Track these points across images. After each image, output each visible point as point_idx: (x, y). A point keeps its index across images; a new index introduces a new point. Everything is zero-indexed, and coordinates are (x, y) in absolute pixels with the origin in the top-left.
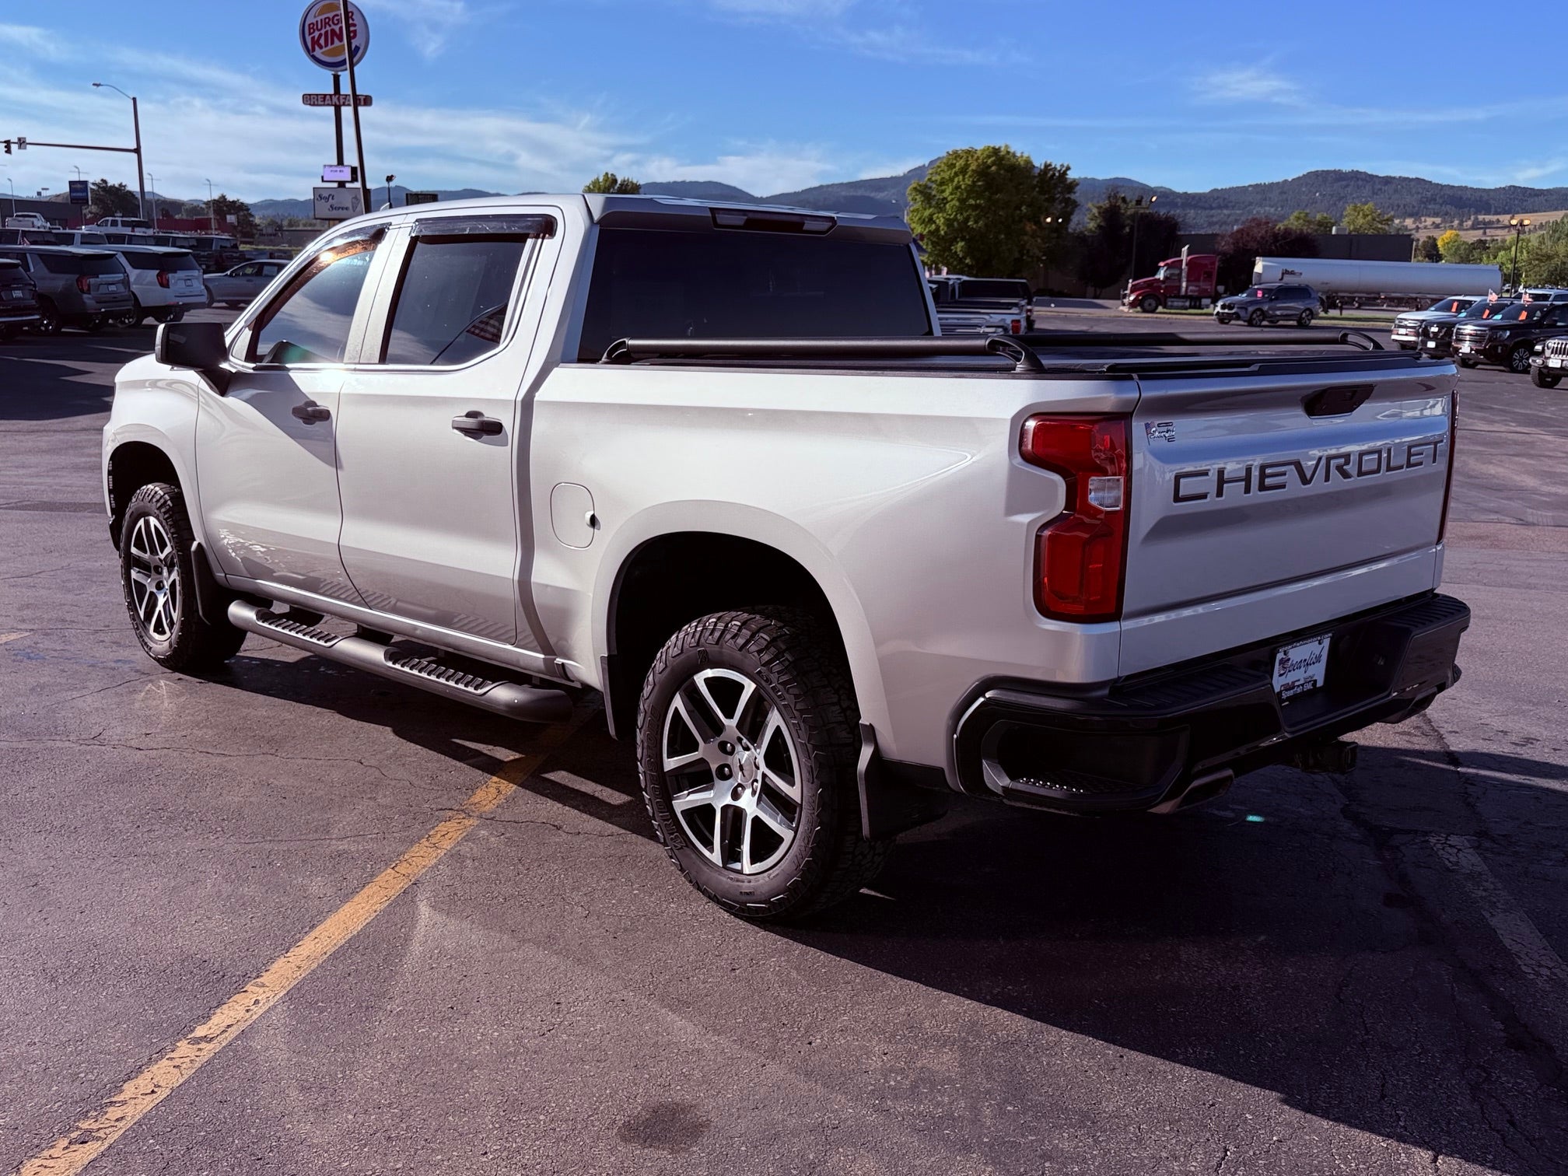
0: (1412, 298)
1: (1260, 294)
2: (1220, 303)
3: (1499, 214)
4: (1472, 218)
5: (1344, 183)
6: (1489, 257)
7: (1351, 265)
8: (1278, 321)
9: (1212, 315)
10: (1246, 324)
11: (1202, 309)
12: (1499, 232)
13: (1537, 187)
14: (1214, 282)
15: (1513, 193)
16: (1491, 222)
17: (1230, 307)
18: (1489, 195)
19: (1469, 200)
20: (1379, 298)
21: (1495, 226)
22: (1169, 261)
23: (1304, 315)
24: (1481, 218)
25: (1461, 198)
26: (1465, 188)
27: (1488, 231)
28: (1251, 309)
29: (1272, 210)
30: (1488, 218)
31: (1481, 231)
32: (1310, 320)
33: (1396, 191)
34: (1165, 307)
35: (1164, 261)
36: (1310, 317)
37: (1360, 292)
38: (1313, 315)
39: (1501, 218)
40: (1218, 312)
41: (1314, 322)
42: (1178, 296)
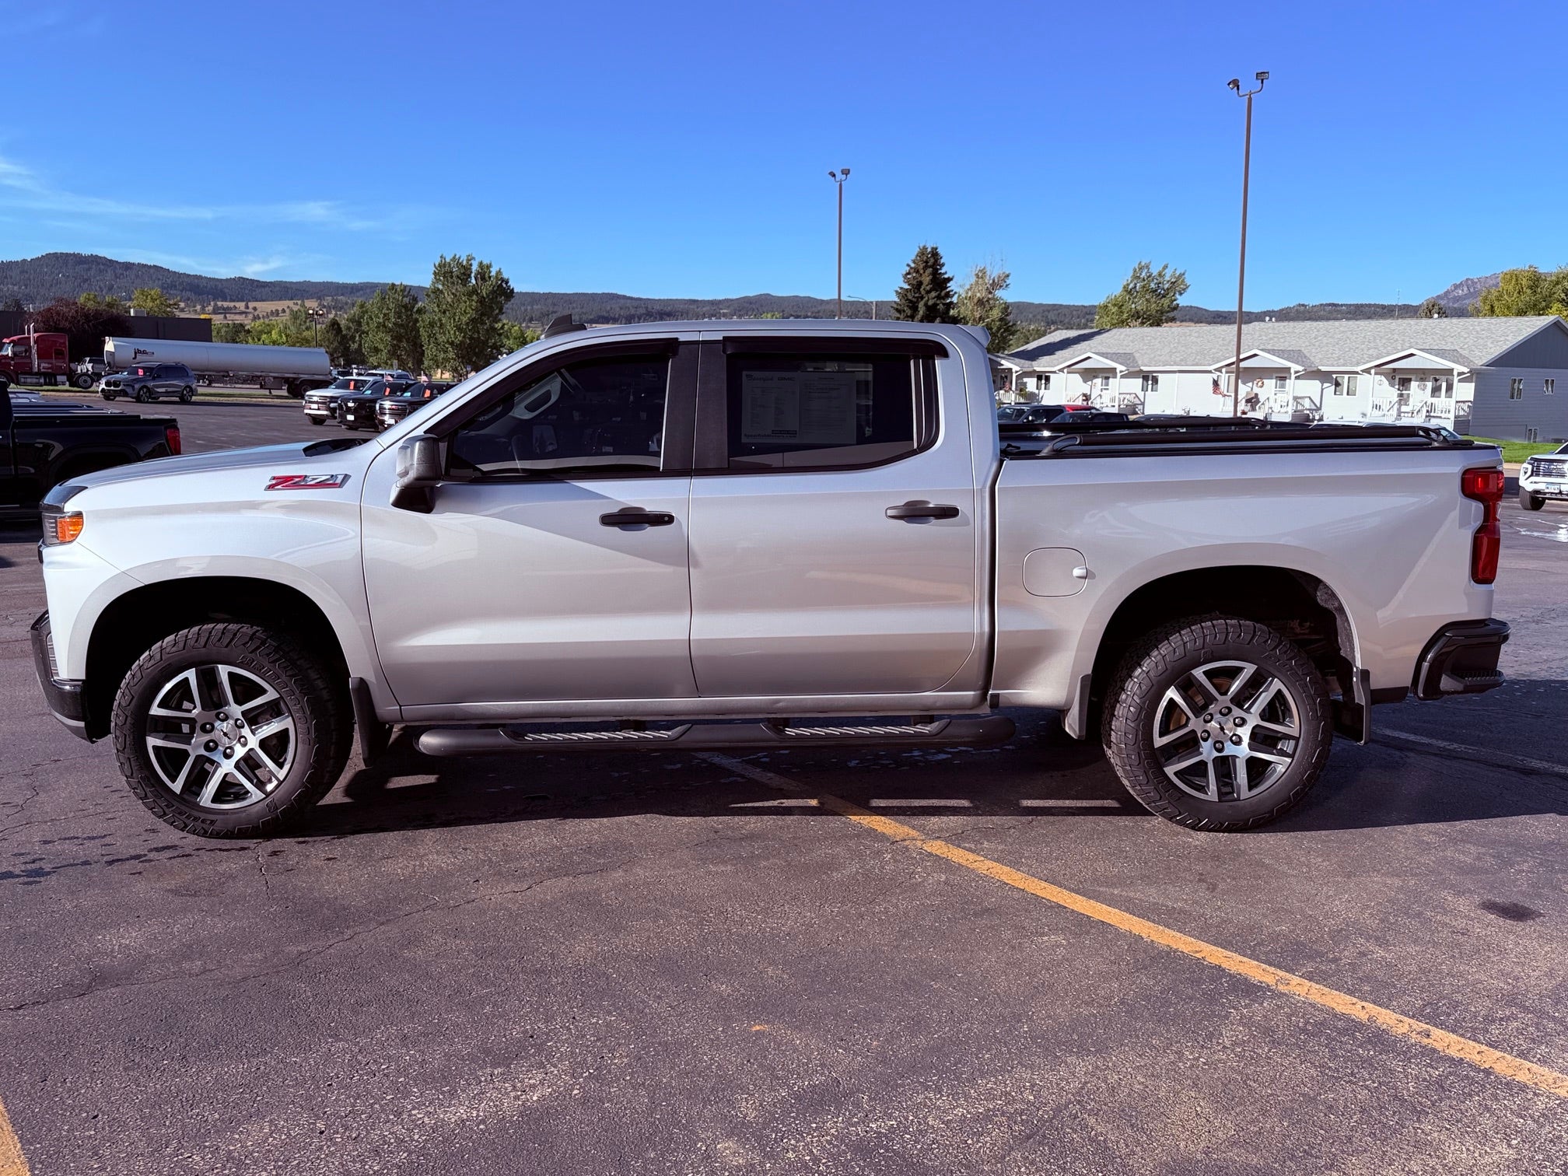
0: (256, 376)
1: (141, 372)
2: (103, 381)
3: (234, 301)
4: (212, 303)
5: (86, 266)
6: (253, 339)
7: (173, 345)
8: (159, 398)
9: (97, 392)
10: (134, 400)
11: (57, 385)
12: (237, 317)
13: (262, 280)
14: (67, 360)
15: (243, 284)
16: (228, 308)
17: (116, 384)
18: (222, 285)
19: (206, 287)
20: (228, 376)
21: (234, 311)
22: (15, 338)
23: (185, 392)
24: (220, 304)
25: (198, 286)
26: (199, 277)
27: (228, 315)
28: (137, 386)
29: (16, 288)
30: (226, 304)
31: (223, 316)
32: (191, 397)
33: (137, 276)
34: (16, 384)
35: (8, 338)
36: (190, 394)
37: (210, 371)
38: (193, 392)
39: (238, 304)
40: (103, 390)
41: (194, 398)
42: (31, 373)
